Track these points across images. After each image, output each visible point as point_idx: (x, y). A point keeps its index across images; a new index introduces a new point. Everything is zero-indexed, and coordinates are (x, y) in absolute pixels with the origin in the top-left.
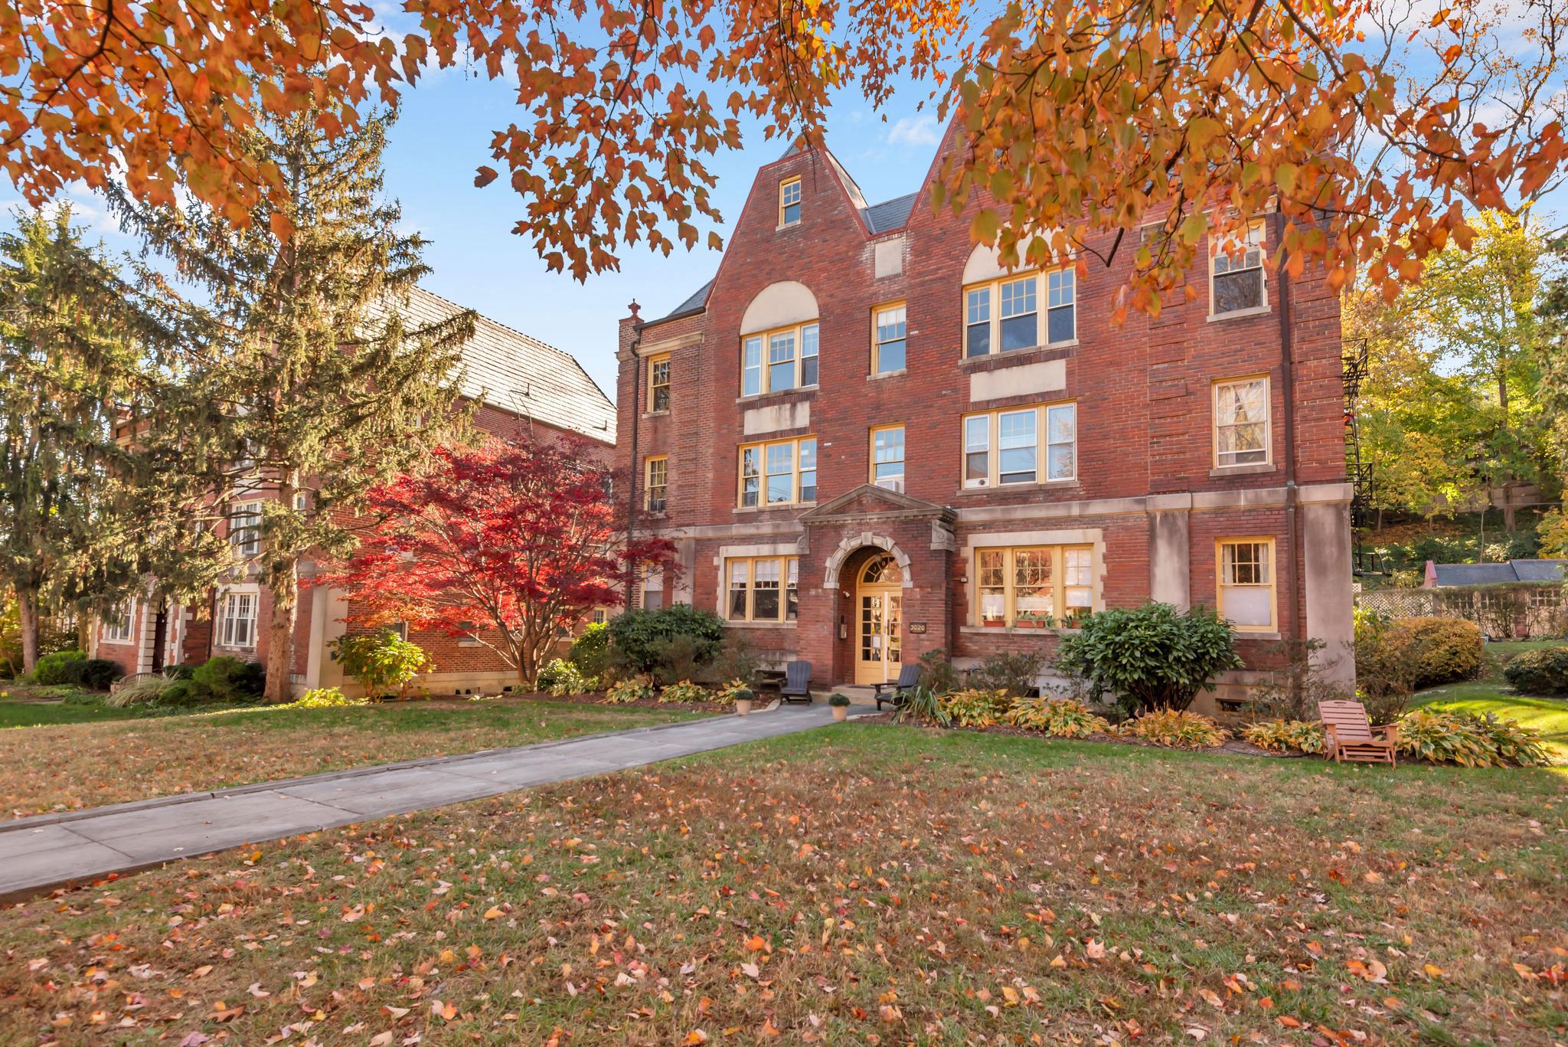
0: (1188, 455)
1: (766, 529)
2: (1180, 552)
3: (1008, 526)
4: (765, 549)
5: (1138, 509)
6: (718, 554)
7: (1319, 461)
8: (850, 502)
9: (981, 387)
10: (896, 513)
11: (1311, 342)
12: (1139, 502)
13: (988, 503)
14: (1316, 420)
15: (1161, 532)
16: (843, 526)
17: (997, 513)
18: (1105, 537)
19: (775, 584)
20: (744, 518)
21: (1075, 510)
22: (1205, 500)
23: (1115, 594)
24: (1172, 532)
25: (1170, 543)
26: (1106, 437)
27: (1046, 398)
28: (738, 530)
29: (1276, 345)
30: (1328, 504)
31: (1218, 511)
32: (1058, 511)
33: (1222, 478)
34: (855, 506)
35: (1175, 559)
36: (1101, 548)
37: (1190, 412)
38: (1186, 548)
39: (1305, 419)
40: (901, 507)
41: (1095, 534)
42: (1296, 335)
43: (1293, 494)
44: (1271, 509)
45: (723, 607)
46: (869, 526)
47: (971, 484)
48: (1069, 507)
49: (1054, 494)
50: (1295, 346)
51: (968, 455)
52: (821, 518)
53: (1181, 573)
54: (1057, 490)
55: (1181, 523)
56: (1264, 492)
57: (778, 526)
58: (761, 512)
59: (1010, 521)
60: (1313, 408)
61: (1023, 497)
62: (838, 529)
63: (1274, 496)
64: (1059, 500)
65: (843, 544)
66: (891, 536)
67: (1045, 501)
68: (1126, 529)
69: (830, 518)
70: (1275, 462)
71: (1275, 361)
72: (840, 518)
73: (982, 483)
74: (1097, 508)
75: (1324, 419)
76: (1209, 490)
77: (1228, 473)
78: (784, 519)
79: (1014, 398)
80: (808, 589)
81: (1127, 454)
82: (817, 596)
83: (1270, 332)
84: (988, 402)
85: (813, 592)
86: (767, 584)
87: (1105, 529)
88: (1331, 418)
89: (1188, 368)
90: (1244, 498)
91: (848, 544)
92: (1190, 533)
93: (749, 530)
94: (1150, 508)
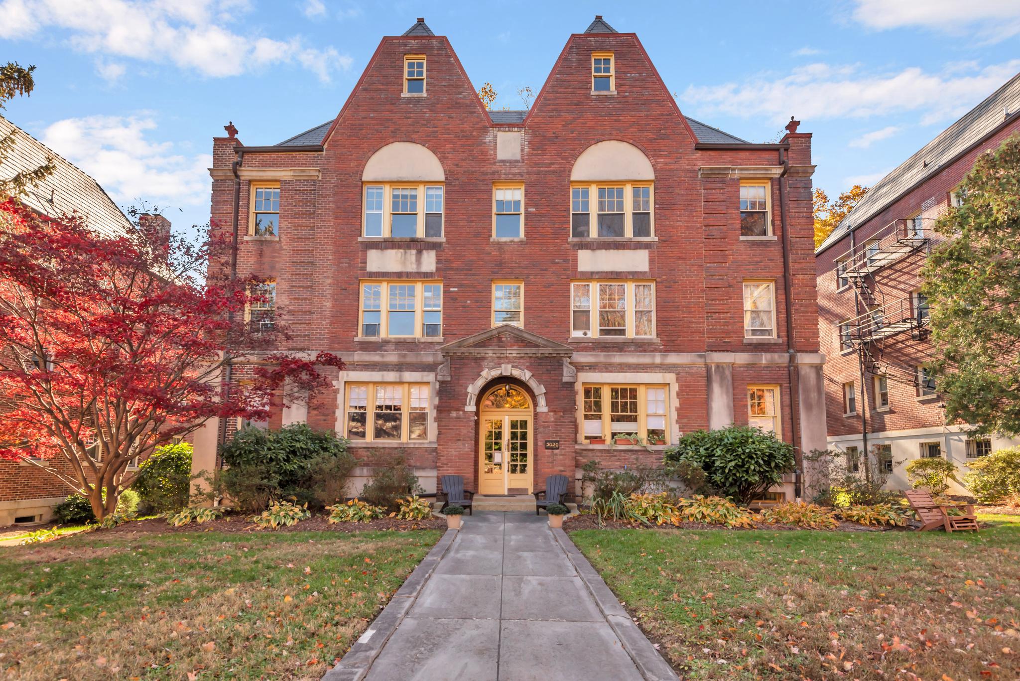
0: (730, 327)
1: (392, 357)
2: (727, 392)
3: (608, 367)
4: (391, 376)
5: (700, 361)
6: (337, 378)
7: (805, 339)
8: (490, 339)
9: (587, 261)
10: (534, 350)
11: (799, 263)
12: (700, 356)
13: (593, 349)
14: (803, 312)
15: (715, 378)
16: (483, 358)
17: (601, 357)
18: (677, 379)
19: (397, 408)
20: (366, 347)
21: (658, 359)
22: (741, 358)
23: (685, 420)
24: (723, 378)
25: (721, 386)
26: (677, 309)
27: (635, 276)
28: (359, 357)
29: (780, 261)
30: (811, 366)
31: (750, 366)
32: (645, 359)
33: (750, 344)
34: (495, 341)
35: (725, 397)
36: (675, 387)
37: (730, 298)
38: (731, 390)
39: (797, 311)
40: (537, 346)
41: (670, 378)
42: (791, 258)
43: (792, 359)
44: (779, 367)
45: (341, 427)
46: (508, 360)
47: (577, 334)
48: (654, 356)
49: (641, 346)
50: (791, 264)
51: (574, 312)
52: (463, 350)
53: (728, 406)
54: (644, 344)
55: (728, 373)
56: (776, 355)
57: (404, 356)
58: (386, 342)
59: (610, 364)
60: (801, 305)
61: (620, 347)
62: (479, 361)
63: (781, 359)
64: (645, 351)
65: (484, 373)
66: (528, 368)
67: (636, 351)
68: (691, 374)
69: (472, 350)
70: (779, 336)
71: (779, 273)
72: (482, 351)
73: (585, 334)
74: (673, 358)
75: (807, 312)
76: (743, 351)
77: (755, 341)
78: (411, 350)
79: (612, 273)
80: (449, 411)
81: (691, 323)
82: (458, 418)
83: (776, 252)
84: (592, 273)
85: (454, 414)
86: (389, 407)
87: (678, 374)
88: (811, 312)
89: (729, 269)
90: (765, 359)
91: (488, 374)
92: (733, 379)
93: (375, 358)
94: (708, 361)
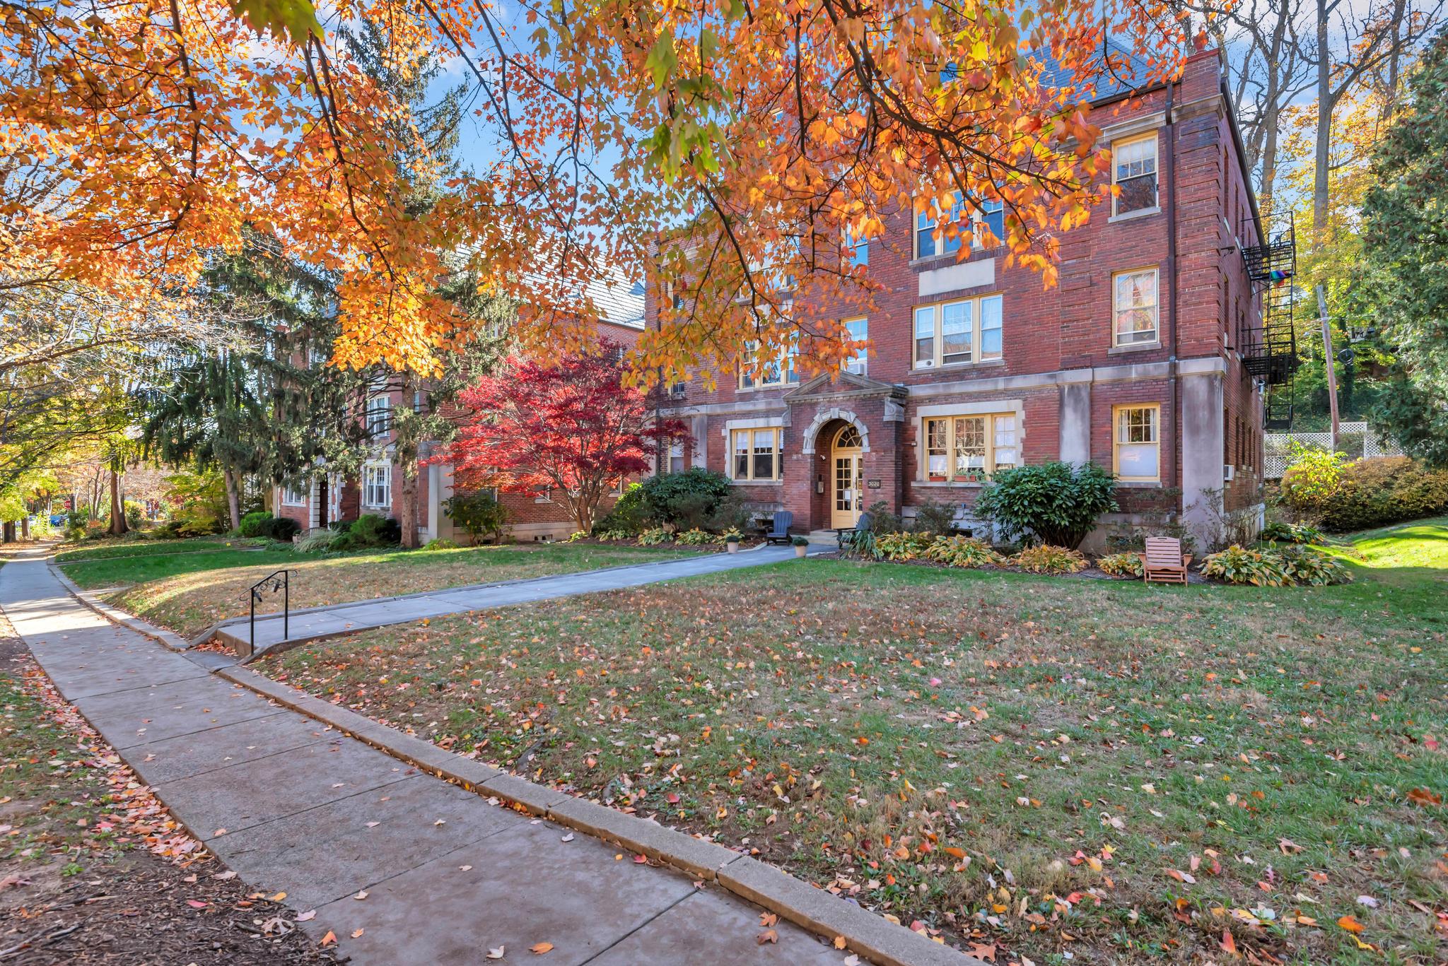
0: (1091, 337)
1: (762, 405)
2: (1083, 417)
3: (948, 399)
4: (763, 422)
5: (1050, 382)
6: (724, 426)
7: (1196, 339)
9: (928, 283)
10: (857, 392)
11: (1193, 237)
12: (1052, 377)
13: (933, 380)
14: (1195, 304)
15: (1068, 401)
16: (817, 404)
17: (940, 388)
18: (1024, 406)
19: (768, 451)
20: (745, 397)
21: (1001, 384)
22: (1104, 374)
23: (1032, 453)
24: (1077, 400)
25: (1075, 410)
26: (1026, 323)
27: (979, 291)
28: (739, 407)
29: (1164, 241)
30: (1202, 375)
31: (1115, 383)
32: (987, 386)
33: (1118, 355)
35: (1079, 423)
36: (1022, 415)
37: (1094, 300)
38: (1088, 414)
39: (1186, 304)
40: (861, 388)
41: (1016, 404)
42: (1180, 232)
43: (1174, 367)
44: (1157, 381)
45: (730, 470)
46: (836, 403)
47: (920, 365)
48: (996, 383)
49: (984, 372)
50: (1180, 241)
51: (918, 341)
52: (800, 397)
53: (1083, 435)
54: (988, 368)
55: (1085, 394)
56: (1150, 366)
57: (770, 403)
58: (757, 392)
59: (950, 395)
60: (1192, 294)
61: (960, 375)
62: (813, 405)
63: (1159, 369)
64: (988, 377)
66: (853, 410)
67: (978, 378)
68: (1042, 399)
69: (806, 397)
70: (1161, 341)
71: (1163, 254)
72: (814, 397)
73: (928, 364)
74: (1019, 382)
75: (1201, 303)
76: (1107, 365)
77: (1123, 351)
78: (775, 397)
79: (953, 292)
81: (1042, 337)
82: (797, 460)
83: (1160, 230)
84: (934, 295)
85: (795, 457)
86: (762, 450)
87: (1025, 400)
88: (1208, 303)
89: (1092, 263)
90: (1135, 372)
92: (1092, 401)
93: (750, 407)
94: (1059, 382)
